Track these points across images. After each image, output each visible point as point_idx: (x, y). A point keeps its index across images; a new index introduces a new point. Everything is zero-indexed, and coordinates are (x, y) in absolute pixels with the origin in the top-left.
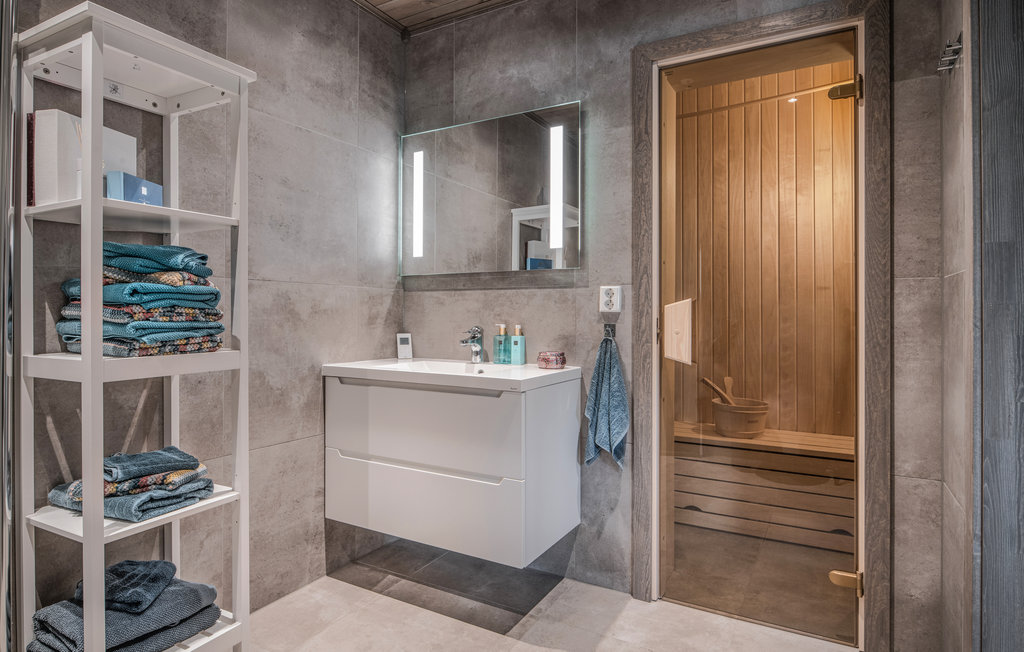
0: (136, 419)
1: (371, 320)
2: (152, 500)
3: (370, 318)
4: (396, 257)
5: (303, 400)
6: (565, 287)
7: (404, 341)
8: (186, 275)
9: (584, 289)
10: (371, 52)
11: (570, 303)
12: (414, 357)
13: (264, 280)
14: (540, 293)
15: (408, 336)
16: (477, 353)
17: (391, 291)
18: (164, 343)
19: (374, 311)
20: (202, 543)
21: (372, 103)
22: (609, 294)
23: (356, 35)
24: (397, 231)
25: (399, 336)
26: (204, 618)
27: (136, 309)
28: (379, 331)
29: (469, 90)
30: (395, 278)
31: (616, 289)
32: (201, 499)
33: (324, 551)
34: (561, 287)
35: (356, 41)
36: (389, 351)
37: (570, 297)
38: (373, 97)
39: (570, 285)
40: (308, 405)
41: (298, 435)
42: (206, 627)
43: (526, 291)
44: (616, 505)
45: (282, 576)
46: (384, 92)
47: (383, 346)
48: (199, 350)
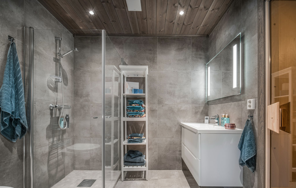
0: (142, 128)
1: (196, 113)
2: (131, 140)
3: (195, 112)
4: (205, 96)
5: (175, 130)
6: (239, 101)
7: (207, 119)
8: (136, 104)
9: (244, 101)
10: (195, 46)
11: (240, 106)
12: (209, 123)
13: (166, 104)
14: (233, 103)
15: (208, 117)
16: (216, 123)
17: (203, 106)
18: (132, 116)
19: (197, 110)
20: (153, 153)
21: (196, 59)
22: (250, 102)
23: (190, 44)
24: (205, 90)
25: (206, 117)
26: (142, 164)
27: (128, 110)
28: (199, 116)
29: (219, 44)
30: (205, 102)
31: (252, 100)
32: (140, 143)
33: (181, 164)
34: (238, 101)
35: (191, 46)
36: (203, 121)
37: (240, 104)
38: (196, 57)
39: (240, 100)
40: (177, 131)
41: (174, 137)
42: (142, 165)
43: (230, 103)
44: (253, 185)
45: (170, 165)
46: (200, 55)
47: (200, 120)
48: (138, 117)
